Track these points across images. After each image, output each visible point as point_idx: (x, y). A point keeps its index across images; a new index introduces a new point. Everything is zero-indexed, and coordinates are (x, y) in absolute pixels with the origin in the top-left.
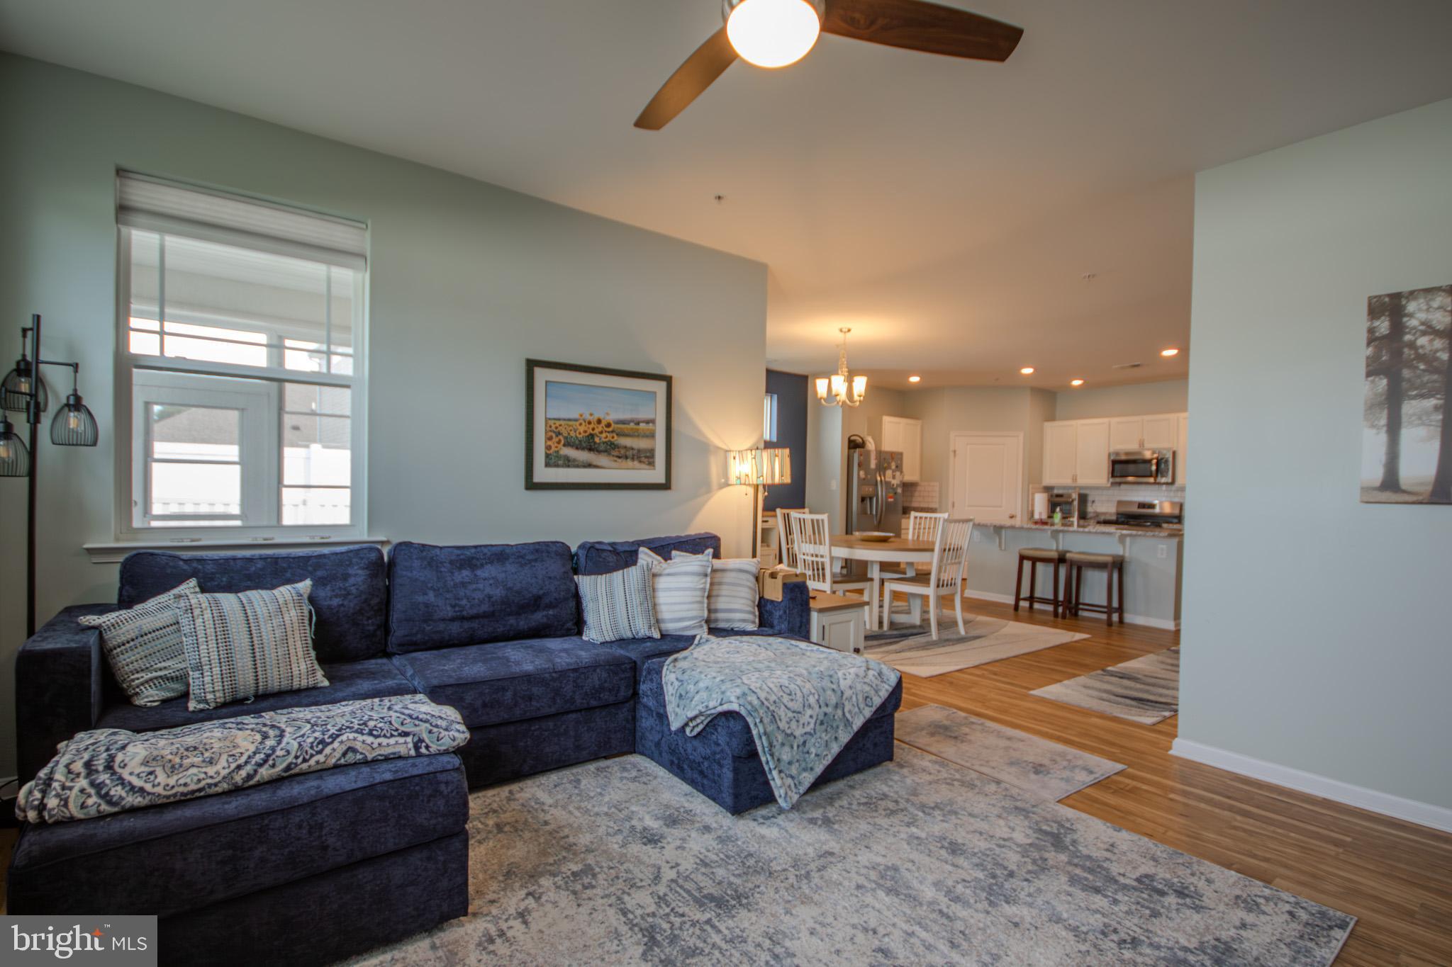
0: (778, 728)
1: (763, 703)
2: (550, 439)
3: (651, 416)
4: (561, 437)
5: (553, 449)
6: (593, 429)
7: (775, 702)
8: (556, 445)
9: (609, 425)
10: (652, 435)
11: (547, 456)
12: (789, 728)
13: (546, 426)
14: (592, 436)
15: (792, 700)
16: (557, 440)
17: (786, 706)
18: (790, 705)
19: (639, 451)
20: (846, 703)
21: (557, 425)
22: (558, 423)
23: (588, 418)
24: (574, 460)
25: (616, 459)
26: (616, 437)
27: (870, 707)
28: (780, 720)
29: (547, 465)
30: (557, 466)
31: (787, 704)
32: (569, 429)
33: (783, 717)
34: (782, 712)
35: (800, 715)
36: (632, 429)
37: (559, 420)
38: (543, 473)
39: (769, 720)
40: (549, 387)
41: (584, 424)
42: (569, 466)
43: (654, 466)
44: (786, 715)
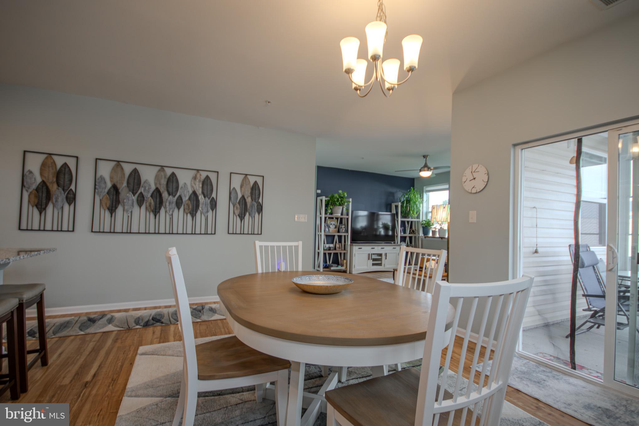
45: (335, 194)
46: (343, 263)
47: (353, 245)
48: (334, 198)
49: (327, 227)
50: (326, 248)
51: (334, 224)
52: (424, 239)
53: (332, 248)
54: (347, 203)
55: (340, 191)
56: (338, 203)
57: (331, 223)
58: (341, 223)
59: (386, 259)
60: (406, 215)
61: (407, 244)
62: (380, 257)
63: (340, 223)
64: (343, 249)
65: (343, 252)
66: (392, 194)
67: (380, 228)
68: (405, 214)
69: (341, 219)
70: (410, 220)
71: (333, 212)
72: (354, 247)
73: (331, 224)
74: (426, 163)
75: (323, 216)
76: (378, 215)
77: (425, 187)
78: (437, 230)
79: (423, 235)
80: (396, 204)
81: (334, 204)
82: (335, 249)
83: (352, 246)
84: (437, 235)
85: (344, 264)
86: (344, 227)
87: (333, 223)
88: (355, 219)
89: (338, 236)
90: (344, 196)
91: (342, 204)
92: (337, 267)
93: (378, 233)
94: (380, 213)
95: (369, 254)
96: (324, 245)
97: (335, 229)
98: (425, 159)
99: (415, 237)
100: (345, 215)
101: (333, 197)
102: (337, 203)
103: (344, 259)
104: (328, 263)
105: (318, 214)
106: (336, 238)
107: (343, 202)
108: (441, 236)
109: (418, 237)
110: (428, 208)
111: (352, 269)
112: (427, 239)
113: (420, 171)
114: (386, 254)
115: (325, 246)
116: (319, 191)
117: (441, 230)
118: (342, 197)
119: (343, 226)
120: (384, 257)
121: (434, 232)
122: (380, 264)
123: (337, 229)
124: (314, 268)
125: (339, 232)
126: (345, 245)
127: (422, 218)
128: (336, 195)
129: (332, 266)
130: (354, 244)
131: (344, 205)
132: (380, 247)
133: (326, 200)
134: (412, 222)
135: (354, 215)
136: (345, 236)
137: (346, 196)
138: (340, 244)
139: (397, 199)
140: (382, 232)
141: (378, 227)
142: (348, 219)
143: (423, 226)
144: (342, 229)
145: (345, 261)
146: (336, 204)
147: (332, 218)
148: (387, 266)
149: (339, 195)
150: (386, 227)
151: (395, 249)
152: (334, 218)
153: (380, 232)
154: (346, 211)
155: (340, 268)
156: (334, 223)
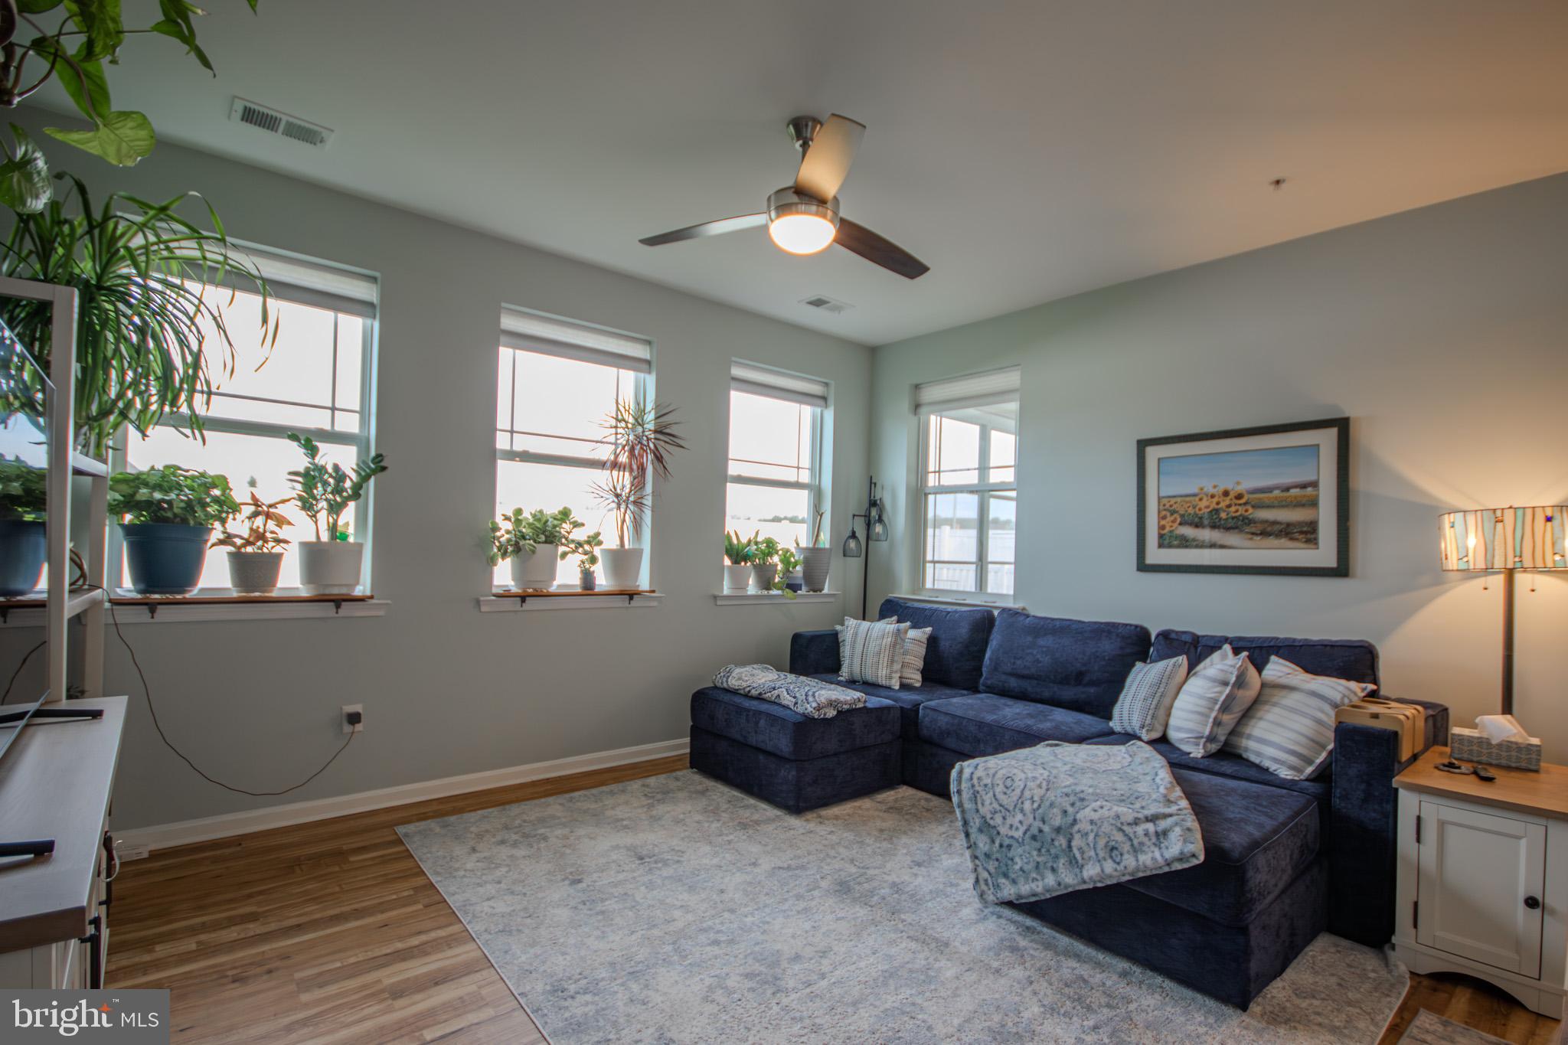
0: (977, 811)
1: (971, 779)
2: (1164, 518)
3: (1312, 478)
4: (1175, 515)
5: (1168, 529)
6: (1218, 503)
7: (986, 785)
8: (1170, 524)
9: (1239, 497)
10: (1314, 503)
11: (1161, 536)
12: (992, 818)
13: (1159, 505)
14: (1217, 511)
15: (1005, 793)
16: (1172, 518)
17: (994, 795)
18: (1001, 797)
19: (1288, 525)
20: (1077, 836)
21: (1172, 502)
22: (1173, 501)
23: (1212, 491)
24: (1194, 540)
25: (1250, 536)
26: (1251, 510)
27: (1114, 861)
28: (983, 805)
29: (1161, 546)
30: (1170, 546)
31: (997, 794)
32: (1186, 506)
33: (987, 802)
34: (988, 798)
35: (1008, 814)
36: (1276, 498)
37: (1174, 497)
38: (1155, 555)
39: (968, 796)
40: (1161, 465)
41: (1205, 498)
42: (1187, 547)
43: (1316, 544)
44: (991, 804)
84: (290, 584)
108: (335, 590)
121: (252, 568)
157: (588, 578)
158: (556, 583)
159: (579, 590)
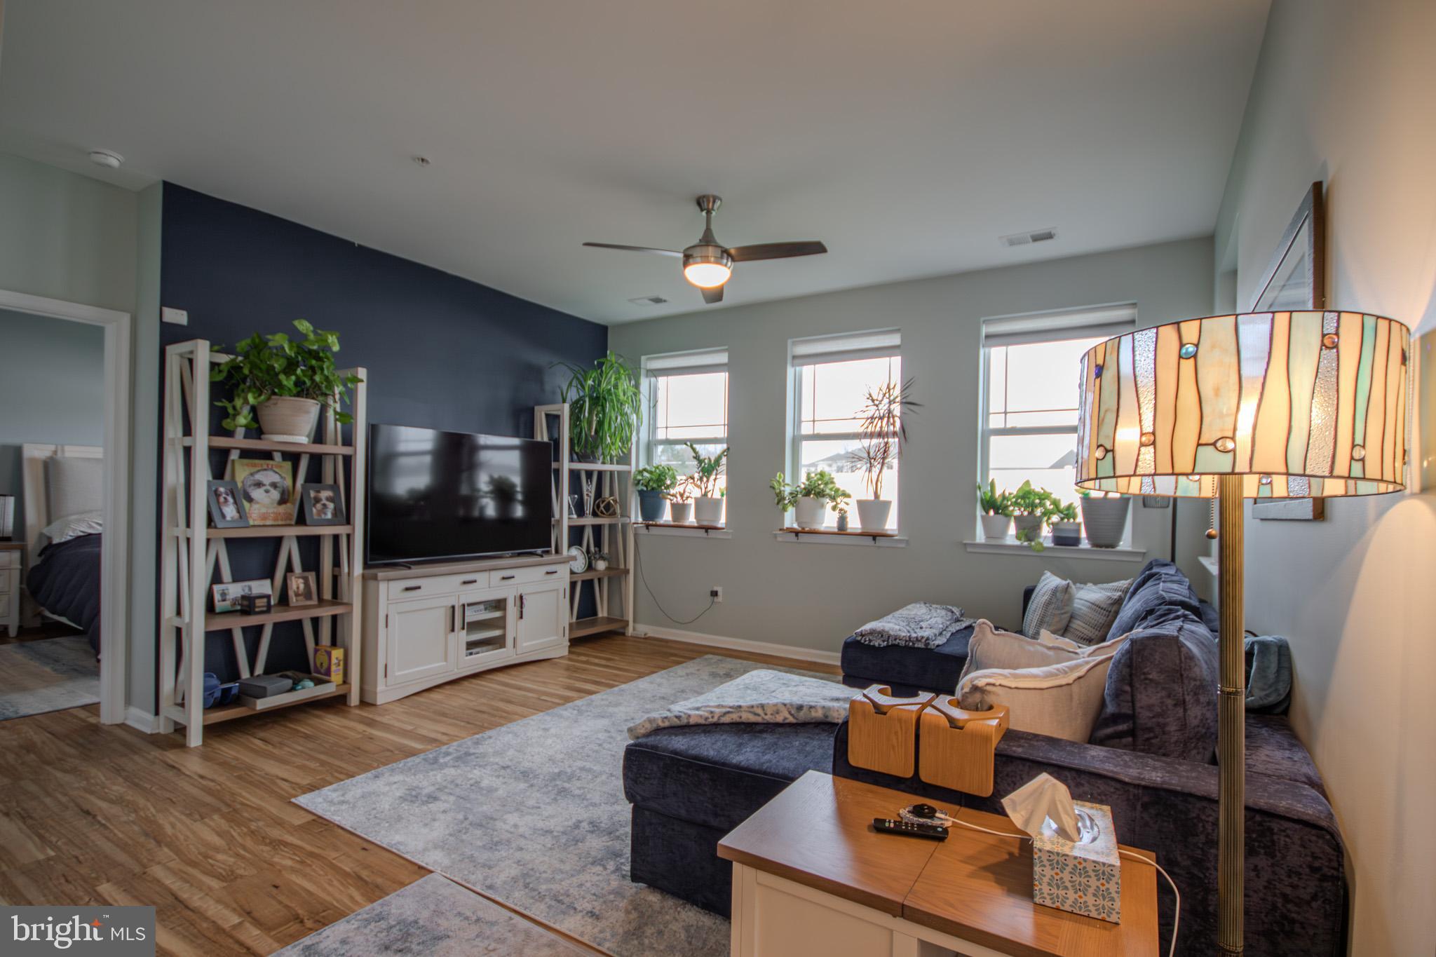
45: (274, 333)
46: (325, 665)
47: (375, 578)
48: (266, 353)
49: (230, 500)
50: (228, 603)
51: (274, 485)
52: (644, 531)
53: (261, 603)
54: (345, 385)
55: (304, 326)
56: (288, 382)
57: (259, 477)
58: (315, 476)
59: (521, 617)
60: (589, 451)
61: (588, 551)
62: (498, 614)
63: (308, 480)
64: (327, 595)
65: (326, 613)
66: (535, 374)
67: (483, 497)
68: (586, 448)
69: (317, 460)
70: (597, 466)
71: (265, 428)
72: (383, 587)
73: (259, 485)
74: (708, 232)
75: (202, 441)
76: (475, 448)
77: (643, 358)
78: (691, 502)
79: (640, 520)
80: (552, 409)
81: (270, 385)
82: (284, 600)
83: (371, 584)
84: (691, 519)
85: (333, 668)
86: (329, 499)
87: (268, 477)
88: (380, 463)
89: (300, 539)
90: (327, 348)
91: (316, 386)
92: (292, 689)
93: (476, 513)
94: (484, 439)
95: (453, 607)
96: (216, 588)
97: (282, 509)
98: (704, 213)
99: (612, 527)
100: (336, 444)
101: (260, 347)
102: (282, 377)
103: (334, 643)
104: (245, 674)
105: (173, 430)
106: (290, 549)
107: (317, 378)
108: (705, 523)
109: (624, 526)
110: (655, 428)
111: (376, 687)
112: (653, 530)
113: (688, 258)
114: (521, 597)
115: (224, 594)
116: (178, 317)
117: (704, 503)
118: (315, 355)
119: (325, 494)
120: (512, 610)
121: (679, 510)
122: (498, 642)
123: (292, 509)
124: (157, 713)
125: (301, 520)
126: (335, 579)
127: (638, 462)
128: (280, 340)
129: (263, 694)
130: (381, 574)
131: (326, 395)
132: (497, 575)
133: (214, 366)
134: (600, 473)
135: (381, 448)
136: (336, 538)
137: (336, 348)
138: (312, 577)
139: (554, 393)
140: (490, 508)
141: (475, 489)
142: (348, 461)
143: (640, 487)
144: (319, 506)
145: (337, 654)
146: (281, 386)
147: (267, 455)
148: (525, 644)
149: (296, 337)
150: (503, 492)
151: (554, 576)
152: (278, 456)
153: (482, 509)
154: (339, 424)
155: (309, 690)
156: (276, 478)
157: (842, 520)
158: (824, 525)
159: (836, 530)
